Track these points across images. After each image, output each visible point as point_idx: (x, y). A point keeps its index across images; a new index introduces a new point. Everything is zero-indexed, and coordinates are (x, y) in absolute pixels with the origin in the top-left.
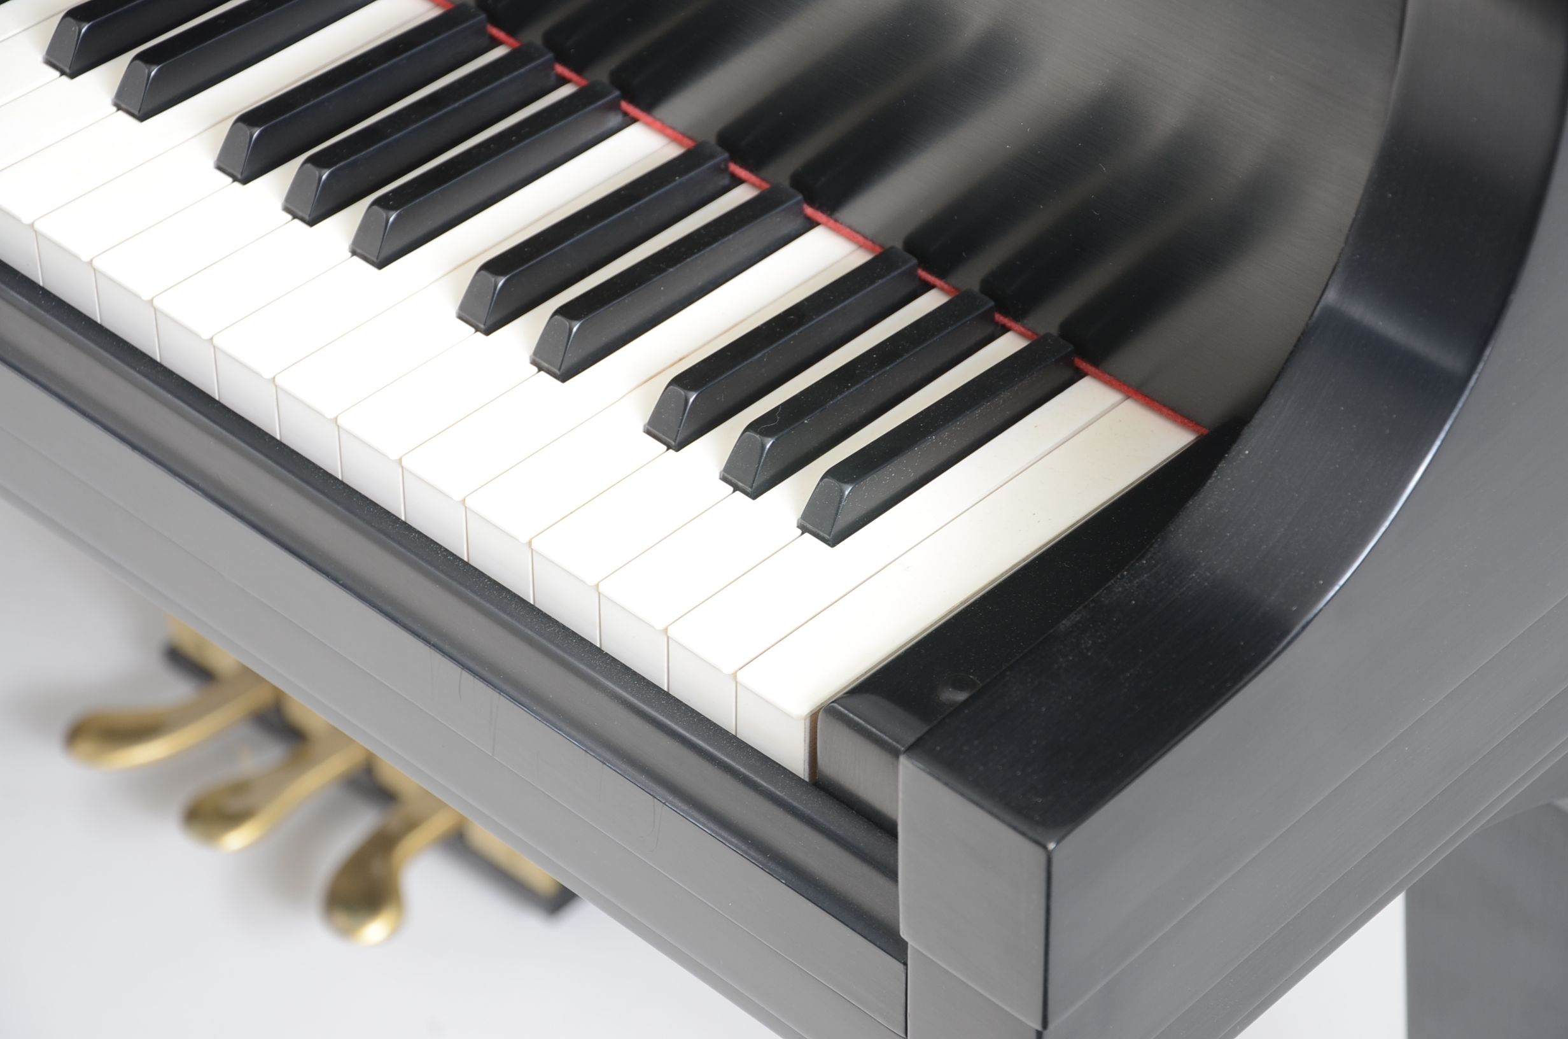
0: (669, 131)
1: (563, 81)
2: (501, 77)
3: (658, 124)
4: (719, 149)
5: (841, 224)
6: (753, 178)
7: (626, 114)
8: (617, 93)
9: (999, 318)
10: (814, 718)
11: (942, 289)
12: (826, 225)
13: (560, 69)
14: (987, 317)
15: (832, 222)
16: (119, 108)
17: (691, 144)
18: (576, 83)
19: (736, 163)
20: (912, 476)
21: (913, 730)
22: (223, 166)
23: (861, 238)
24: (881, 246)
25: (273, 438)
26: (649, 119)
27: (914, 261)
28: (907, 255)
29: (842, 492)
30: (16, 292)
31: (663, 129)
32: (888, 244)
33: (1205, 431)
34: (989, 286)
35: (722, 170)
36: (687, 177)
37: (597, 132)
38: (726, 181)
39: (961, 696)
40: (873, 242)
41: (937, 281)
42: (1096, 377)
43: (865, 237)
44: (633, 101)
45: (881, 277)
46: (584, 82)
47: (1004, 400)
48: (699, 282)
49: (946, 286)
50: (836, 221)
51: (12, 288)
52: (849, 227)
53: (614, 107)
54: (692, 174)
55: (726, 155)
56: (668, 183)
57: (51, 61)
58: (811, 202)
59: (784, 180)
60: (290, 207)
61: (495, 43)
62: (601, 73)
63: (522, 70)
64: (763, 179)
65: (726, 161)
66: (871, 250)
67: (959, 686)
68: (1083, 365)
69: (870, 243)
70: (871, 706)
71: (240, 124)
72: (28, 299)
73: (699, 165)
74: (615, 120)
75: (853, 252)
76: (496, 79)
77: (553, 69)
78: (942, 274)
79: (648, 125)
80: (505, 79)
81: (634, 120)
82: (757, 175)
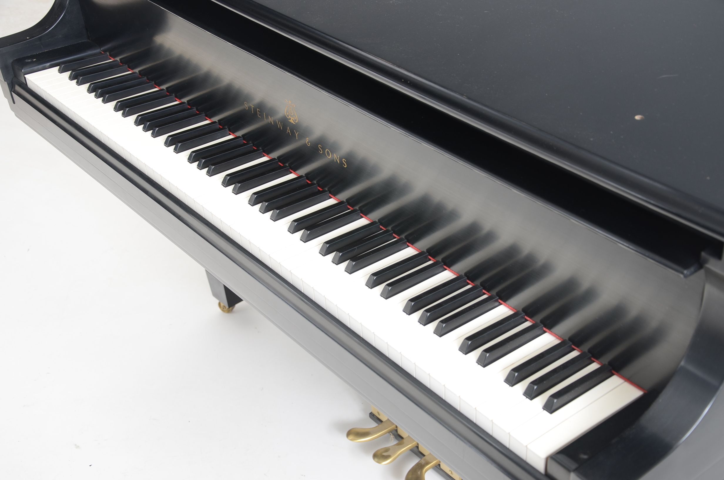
0: (510, 307)
1: (484, 294)
2: (470, 292)
3: (507, 305)
4: (522, 312)
5: (553, 332)
6: (531, 320)
7: (499, 303)
8: (498, 298)
9: (593, 359)
10: (547, 459)
11: (578, 351)
12: (549, 332)
13: (484, 291)
14: (590, 358)
15: (550, 332)
16: (381, 296)
17: (516, 311)
18: (488, 295)
19: (526, 316)
20: (571, 397)
21: (574, 466)
22: (405, 311)
23: (558, 337)
24: (563, 339)
25: (413, 377)
26: (505, 304)
27: (571, 343)
28: (569, 342)
29: (553, 401)
30: (356, 338)
31: (509, 307)
32: (565, 338)
33: (646, 392)
34: (590, 351)
35: (523, 317)
36: (515, 319)
37: (493, 306)
38: (524, 320)
39: (585, 457)
40: (561, 338)
41: (577, 349)
42: (617, 375)
43: (559, 336)
44: (501, 300)
45: (563, 347)
46: (490, 295)
47: (595, 380)
48: (517, 345)
49: (579, 350)
50: (551, 332)
51: (355, 337)
52: (554, 333)
53: (497, 301)
54: (516, 318)
55: (524, 314)
56: (510, 320)
57: (367, 285)
58: (545, 327)
59: (538, 321)
60: (420, 321)
61: (468, 284)
62: (494, 292)
63: (475, 291)
64: (533, 320)
65: (524, 316)
66: (560, 340)
67: (585, 454)
68: (614, 372)
69: (560, 338)
70: (562, 458)
71: (409, 301)
72: (358, 340)
73: (518, 316)
74: (497, 304)
75: (555, 340)
76: (469, 293)
77: (482, 291)
78: (578, 347)
79: (505, 305)
80: (471, 293)
81: (501, 304)
82: (531, 319)
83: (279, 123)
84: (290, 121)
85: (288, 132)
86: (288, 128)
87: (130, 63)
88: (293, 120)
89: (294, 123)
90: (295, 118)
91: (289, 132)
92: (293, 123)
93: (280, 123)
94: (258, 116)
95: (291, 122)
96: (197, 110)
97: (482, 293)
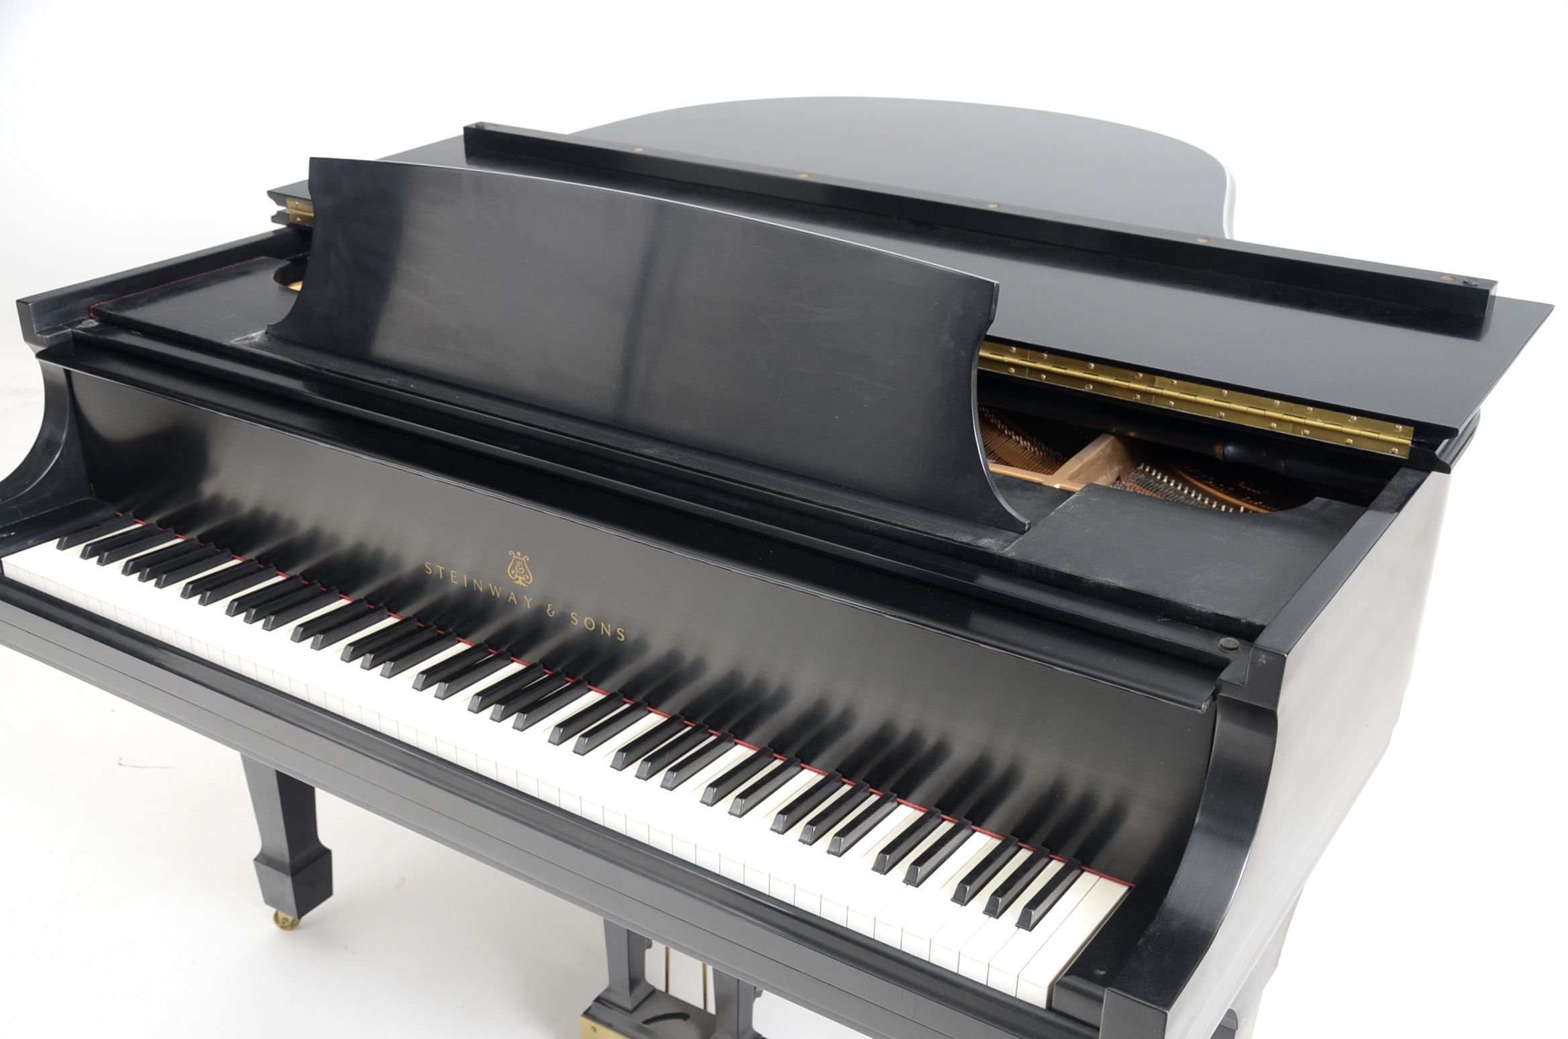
42: (1090, 872)
83: (493, 588)
84: (517, 582)
85: (512, 600)
86: (512, 593)
87: (177, 525)
88: (523, 580)
89: (525, 585)
90: (528, 577)
91: (514, 599)
92: (522, 586)
93: (495, 588)
94: (452, 581)
95: (518, 584)
96: (323, 586)
97: (869, 794)
